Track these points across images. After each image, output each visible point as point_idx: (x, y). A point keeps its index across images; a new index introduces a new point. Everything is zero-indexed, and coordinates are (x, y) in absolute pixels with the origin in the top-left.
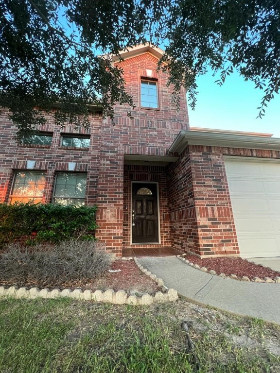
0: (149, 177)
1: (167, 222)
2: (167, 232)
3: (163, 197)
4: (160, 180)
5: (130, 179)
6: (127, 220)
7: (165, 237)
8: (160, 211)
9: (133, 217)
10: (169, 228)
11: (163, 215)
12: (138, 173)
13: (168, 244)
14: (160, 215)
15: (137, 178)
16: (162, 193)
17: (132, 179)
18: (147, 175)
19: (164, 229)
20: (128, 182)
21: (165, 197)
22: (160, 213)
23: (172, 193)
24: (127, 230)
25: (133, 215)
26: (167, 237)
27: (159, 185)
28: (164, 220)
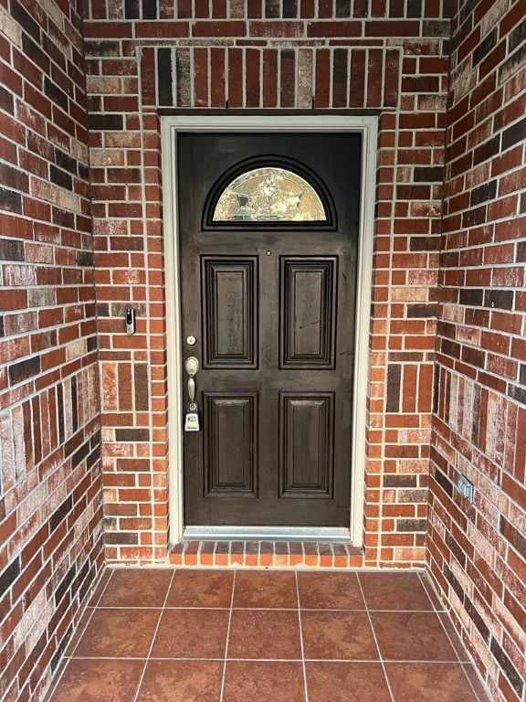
0: (305, 79)
1: (412, 422)
2: (409, 482)
3: (400, 244)
4: (391, 102)
5: (148, 98)
6: (142, 404)
7: (389, 510)
8: (375, 343)
9: (185, 376)
10: (423, 461)
11: (394, 372)
12: (208, 43)
13: (407, 555)
14: (373, 375)
15: (201, 93)
16: (402, 209)
17: (166, 99)
18: (288, 55)
19: (390, 466)
20: (133, 124)
21: (417, 244)
22: (372, 357)
23: (478, 216)
24: (144, 465)
25: (193, 364)
26: (408, 511)
27: (383, 141)
28: (392, 406)
